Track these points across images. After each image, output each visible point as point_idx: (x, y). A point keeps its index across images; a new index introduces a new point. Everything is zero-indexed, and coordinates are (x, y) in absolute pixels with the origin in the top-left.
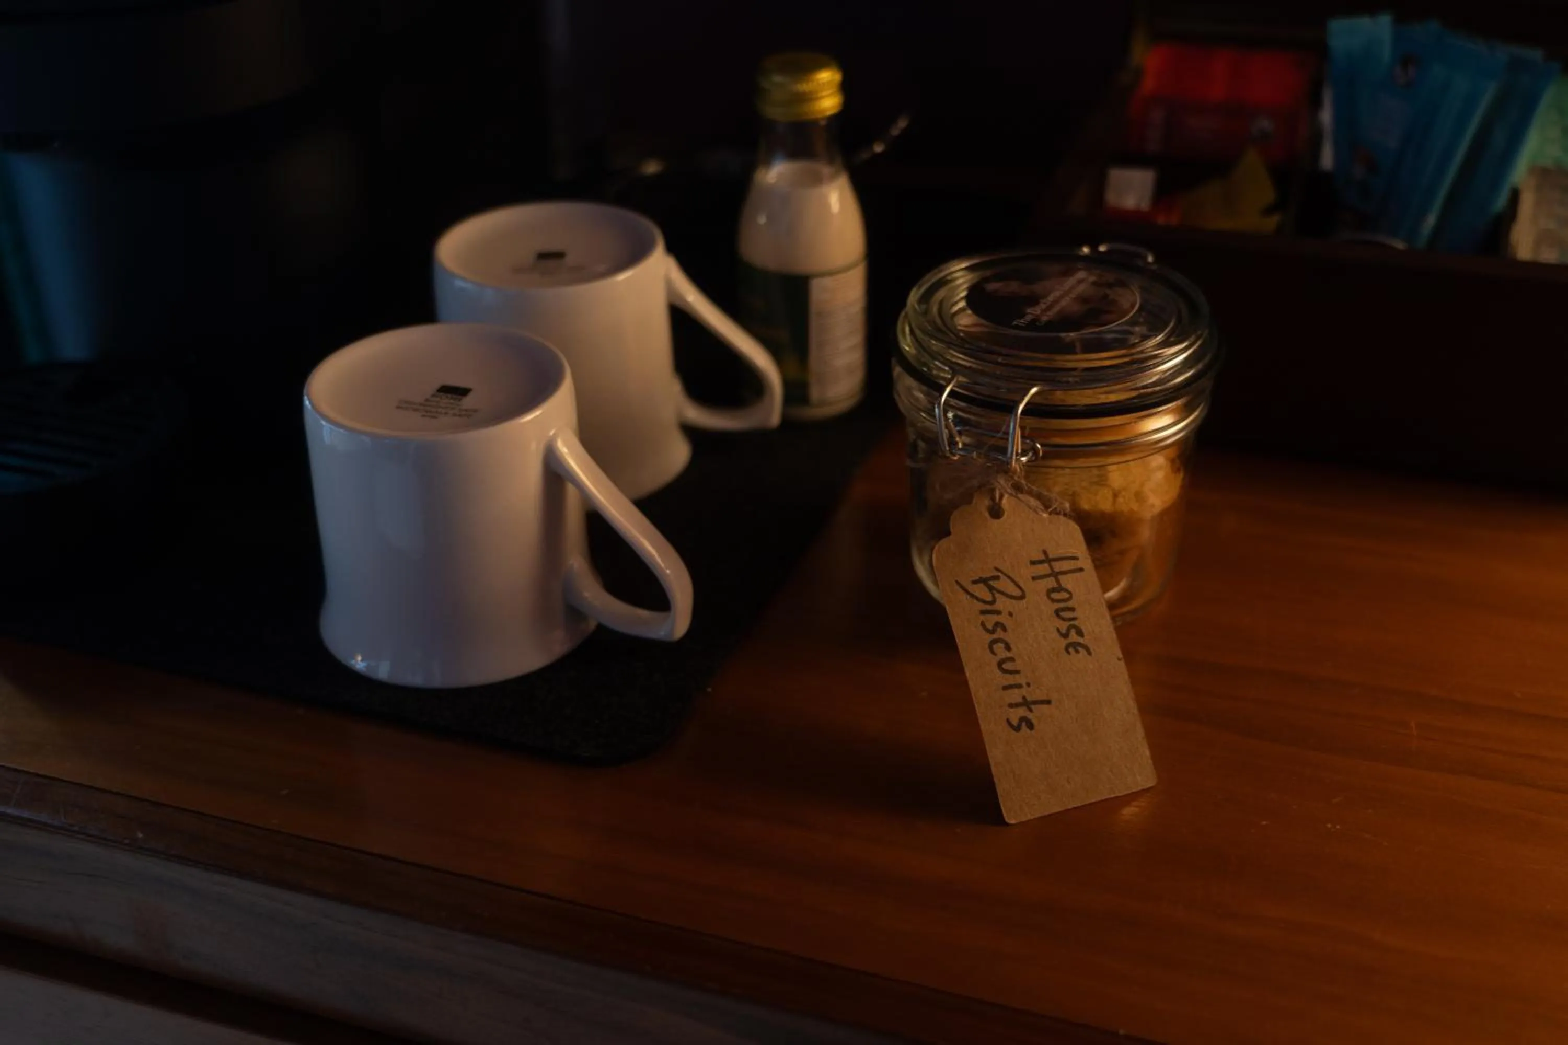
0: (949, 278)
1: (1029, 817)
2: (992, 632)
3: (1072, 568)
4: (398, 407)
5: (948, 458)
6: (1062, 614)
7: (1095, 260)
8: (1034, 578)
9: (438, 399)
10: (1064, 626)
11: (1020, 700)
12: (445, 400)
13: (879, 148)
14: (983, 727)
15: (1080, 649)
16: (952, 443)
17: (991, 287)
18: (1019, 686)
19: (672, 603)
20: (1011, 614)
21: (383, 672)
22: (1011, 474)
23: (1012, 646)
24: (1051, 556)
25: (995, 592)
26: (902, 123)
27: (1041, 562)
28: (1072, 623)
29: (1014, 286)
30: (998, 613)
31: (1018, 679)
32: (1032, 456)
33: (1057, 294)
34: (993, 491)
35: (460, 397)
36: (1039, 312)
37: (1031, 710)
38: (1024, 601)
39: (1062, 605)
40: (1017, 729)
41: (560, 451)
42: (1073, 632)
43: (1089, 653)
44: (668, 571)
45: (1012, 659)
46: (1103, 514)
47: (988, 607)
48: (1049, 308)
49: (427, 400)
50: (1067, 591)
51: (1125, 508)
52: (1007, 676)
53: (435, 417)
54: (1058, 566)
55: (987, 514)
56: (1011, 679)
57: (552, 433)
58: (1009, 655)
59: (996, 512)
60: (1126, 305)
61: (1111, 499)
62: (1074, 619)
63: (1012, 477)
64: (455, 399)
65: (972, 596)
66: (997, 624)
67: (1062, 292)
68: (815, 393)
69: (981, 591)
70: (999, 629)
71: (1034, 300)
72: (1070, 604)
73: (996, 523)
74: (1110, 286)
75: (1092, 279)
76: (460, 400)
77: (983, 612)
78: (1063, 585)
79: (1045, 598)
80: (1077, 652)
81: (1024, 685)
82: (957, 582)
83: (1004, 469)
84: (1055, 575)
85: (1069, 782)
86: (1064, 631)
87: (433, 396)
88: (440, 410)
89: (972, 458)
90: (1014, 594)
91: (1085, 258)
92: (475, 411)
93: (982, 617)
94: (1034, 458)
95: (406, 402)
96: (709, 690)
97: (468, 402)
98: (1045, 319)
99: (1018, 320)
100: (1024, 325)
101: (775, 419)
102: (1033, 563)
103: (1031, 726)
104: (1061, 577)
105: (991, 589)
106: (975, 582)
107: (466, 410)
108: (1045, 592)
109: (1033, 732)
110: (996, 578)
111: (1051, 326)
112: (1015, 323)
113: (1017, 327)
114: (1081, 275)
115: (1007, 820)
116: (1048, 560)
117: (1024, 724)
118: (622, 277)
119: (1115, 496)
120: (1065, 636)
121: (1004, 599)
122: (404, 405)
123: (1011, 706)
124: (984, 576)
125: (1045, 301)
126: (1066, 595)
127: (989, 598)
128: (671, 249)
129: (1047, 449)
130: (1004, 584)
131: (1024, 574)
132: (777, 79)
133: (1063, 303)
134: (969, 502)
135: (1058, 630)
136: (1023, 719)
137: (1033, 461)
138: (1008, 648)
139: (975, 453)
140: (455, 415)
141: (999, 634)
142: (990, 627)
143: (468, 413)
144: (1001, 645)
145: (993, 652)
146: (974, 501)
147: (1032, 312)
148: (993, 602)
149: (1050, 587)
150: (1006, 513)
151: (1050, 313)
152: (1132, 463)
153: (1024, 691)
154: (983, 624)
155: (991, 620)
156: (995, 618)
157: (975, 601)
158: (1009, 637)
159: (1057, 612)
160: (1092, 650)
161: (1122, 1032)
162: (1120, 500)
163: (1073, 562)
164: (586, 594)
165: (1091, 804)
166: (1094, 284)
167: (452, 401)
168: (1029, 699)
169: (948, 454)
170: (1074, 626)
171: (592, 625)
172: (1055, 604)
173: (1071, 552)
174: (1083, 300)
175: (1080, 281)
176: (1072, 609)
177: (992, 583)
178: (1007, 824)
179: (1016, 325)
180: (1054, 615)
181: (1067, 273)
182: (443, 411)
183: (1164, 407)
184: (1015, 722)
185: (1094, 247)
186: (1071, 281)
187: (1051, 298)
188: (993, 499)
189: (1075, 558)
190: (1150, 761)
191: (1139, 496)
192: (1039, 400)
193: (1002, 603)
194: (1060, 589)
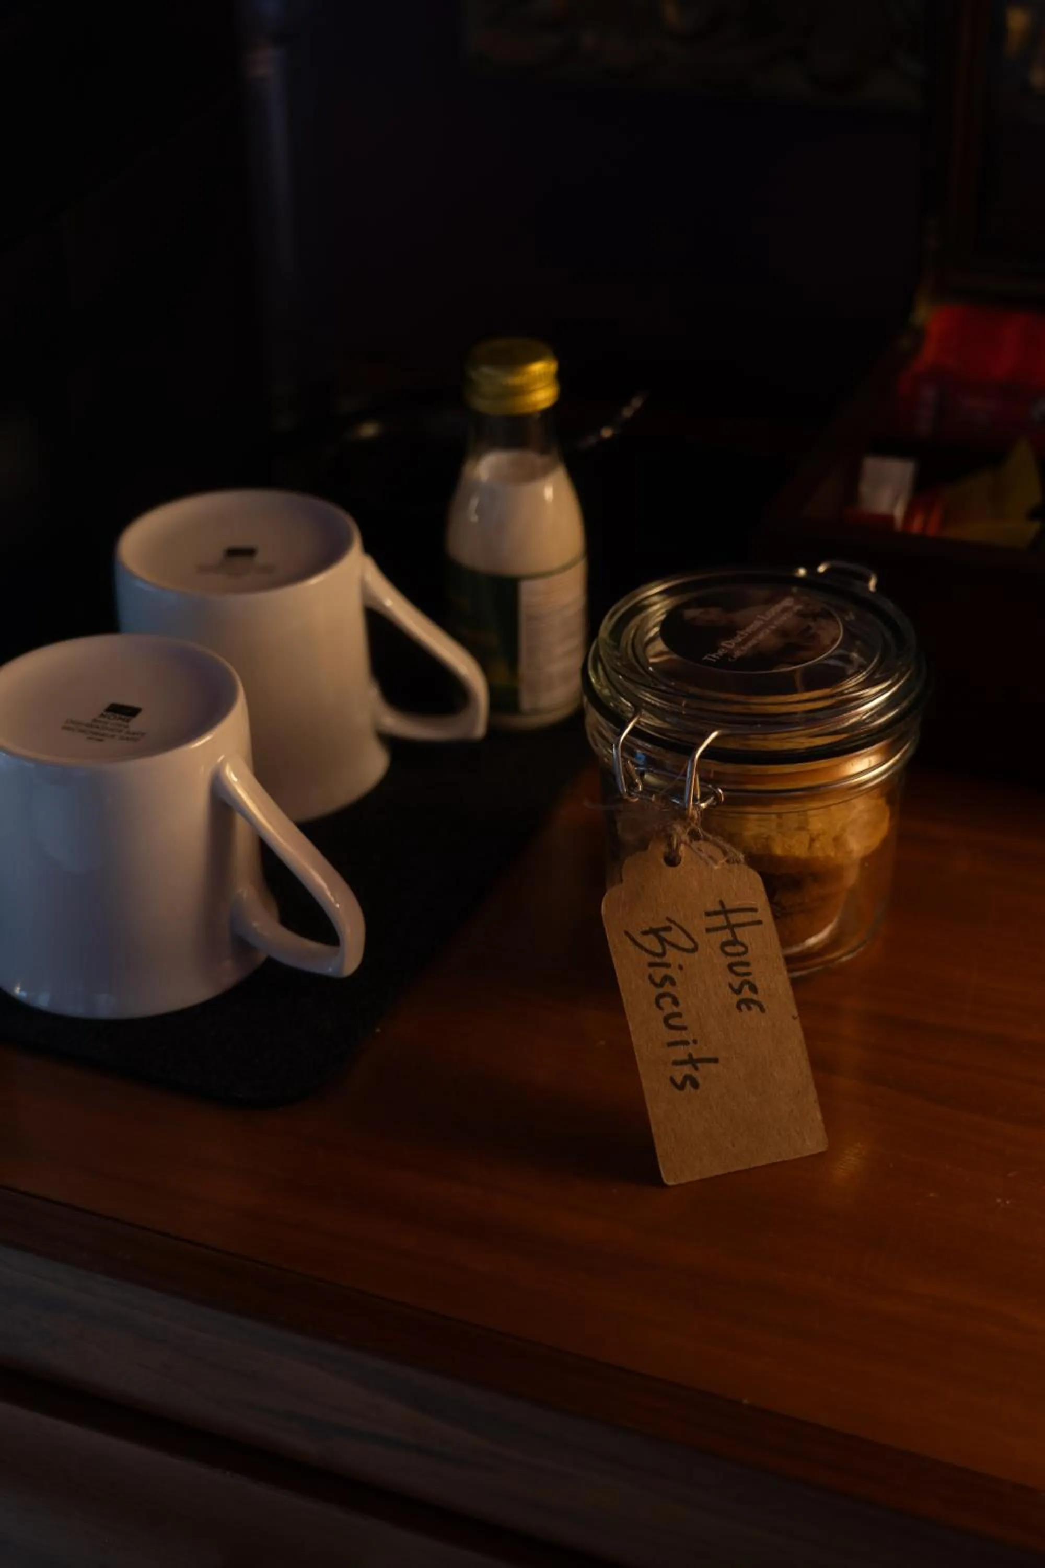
0: (646, 602)
1: (690, 1179)
2: (661, 985)
3: (750, 920)
4: (64, 728)
5: (626, 800)
6: (735, 968)
7: (812, 582)
8: (708, 930)
9: (106, 720)
10: (736, 982)
11: (686, 1058)
12: (114, 721)
13: (607, 433)
14: (645, 1084)
15: (752, 1006)
16: (631, 785)
17: (690, 613)
18: (686, 1043)
19: (340, 938)
20: (681, 967)
21: (43, 1001)
22: (688, 820)
23: (680, 1001)
24: (728, 907)
25: (666, 944)
26: (637, 403)
27: (716, 913)
28: (746, 978)
29: (714, 614)
30: (667, 965)
31: (684, 1035)
32: (713, 802)
33: (757, 624)
34: (670, 837)
35: (127, 717)
36: (733, 646)
37: (696, 1069)
38: (696, 954)
39: (737, 959)
40: (681, 1087)
41: (227, 777)
42: (746, 987)
43: (762, 1010)
44: (338, 906)
45: (679, 1015)
46: (797, 860)
47: (657, 960)
48: (744, 642)
49: (95, 720)
50: (743, 945)
51: (820, 854)
52: (673, 1032)
53: (101, 740)
54: (735, 918)
55: (662, 861)
56: (677, 1036)
57: (220, 760)
58: (675, 1010)
59: (672, 860)
60: (827, 642)
61: (807, 842)
62: (749, 974)
63: (689, 824)
64: (124, 720)
65: (641, 947)
66: (666, 978)
67: (762, 623)
68: (526, 702)
69: (650, 942)
70: (667, 983)
71: (730, 631)
72: (743, 958)
73: (671, 870)
74: (815, 616)
75: (798, 607)
76: (128, 721)
77: (651, 965)
78: (739, 939)
79: (719, 951)
80: (749, 1008)
81: (691, 1041)
82: (626, 933)
83: (681, 815)
84: (731, 927)
85: (733, 1146)
86: (736, 987)
87: (102, 715)
88: (106, 732)
89: (650, 801)
90: (686, 946)
91: (800, 581)
92: (143, 734)
93: (651, 970)
94: (715, 804)
95: (72, 722)
96: (378, 1030)
97: (136, 724)
98: (738, 654)
99: (709, 655)
100: (714, 660)
101: (480, 730)
102: (708, 914)
103: (695, 1085)
104: (737, 930)
105: (662, 940)
106: (645, 933)
107: (134, 734)
108: (718, 945)
109: (698, 1091)
110: (668, 929)
111: (743, 662)
112: (706, 658)
113: (708, 663)
114: (787, 602)
115: (665, 1181)
116: (725, 912)
117: (688, 1083)
118: (314, 581)
119: (812, 840)
120: (738, 992)
121: (675, 951)
122: (71, 726)
123: (676, 1063)
124: (655, 926)
125: (742, 633)
126: (741, 949)
127: (659, 950)
128: (369, 548)
129: (727, 793)
130: (675, 936)
131: (698, 926)
132: (486, 370)
133: (761, 636)
134: (645, 848)
135: (731, 986)
136: (687, 1077)
137: (714, 807)
138: (676, 1002)
139: (654, 796)
140: (122, 738)
141: (668, 988)
142: (658, 980)
143: (135, 737)
144: (669, 1000)
145: (660, 1008)
146: (650, 847)
147: (727, 645)
148: (663, 954)
149: (724, 939)
150: (683, 860)
151: (745, 648)
152: (833, 808)
153: (691, 1049)
154: (650, 977)
155: (659, 973)
156: (663, 971)
157: (643, 952)
158: (678, 991)
159: (731, 967)
160: (765, 1006)
161: (745, 1401)
162: (817, 845)
163: (750, 913)
164: (255, 924)
165: (755, 1168)
166: (800, 614)
167: (120, 722)
168: (695, 1057)
169: (626, 797)
170: (748, 982)
171: (262, 957)
172: (729, 958)
173: (750, 903)
174: (782, 632)
175: (785, 610)
176: (747, 964)
177: (663, 934)
178: (666, 1186)
179: (706, 660)
180: (727, 970)
181: (772, 601)
182: (110, 733)
183: (865, 750)
184: (679, 1080)
185: (812, 568)
186: (778, 608)
187: (749, 630)
188: (670, 845)
189: (754, 910)
190: (822, 1125)
191: (838, 841)
192: (719, 744)
193: (672, 956)
194: (735, 942)
